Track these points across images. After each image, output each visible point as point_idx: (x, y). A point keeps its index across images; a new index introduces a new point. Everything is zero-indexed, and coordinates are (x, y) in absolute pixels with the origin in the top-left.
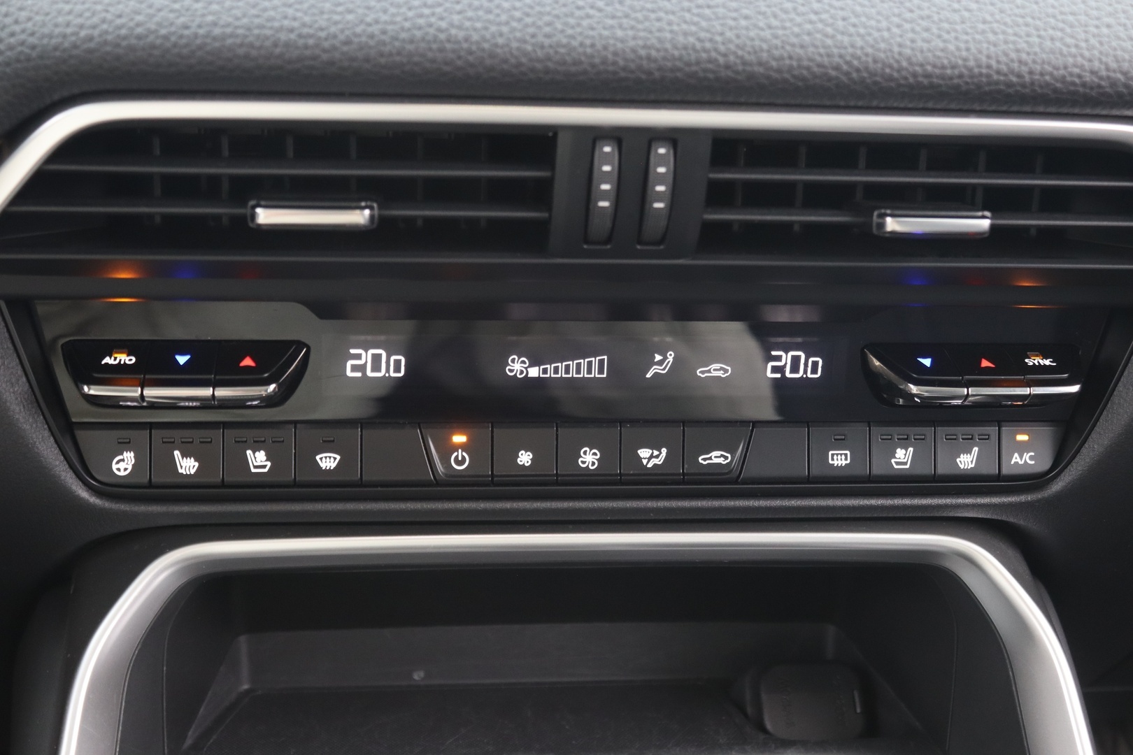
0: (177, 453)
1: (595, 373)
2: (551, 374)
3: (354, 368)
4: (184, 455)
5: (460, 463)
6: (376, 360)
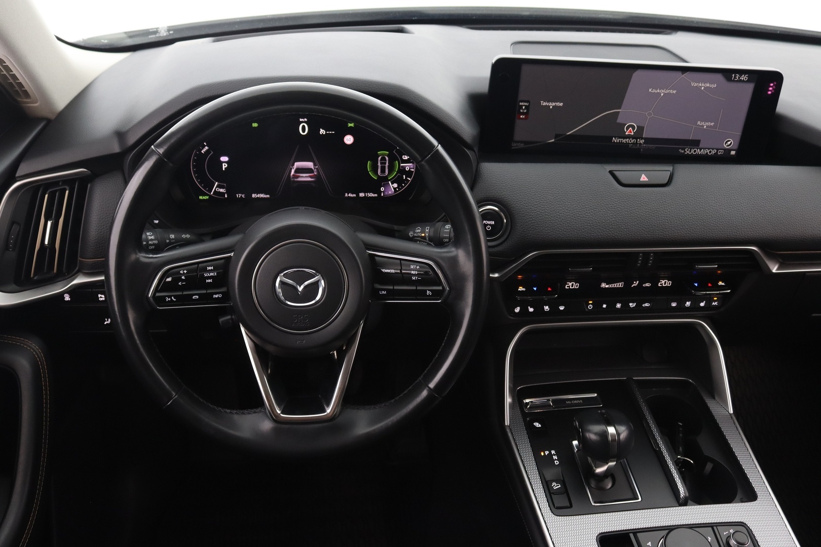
0: (529, 307)
1: (620, 286)
2: (611, 286)
3: (568, 287)
4: (531, 307)
5: (590, 307)
6: (573, 285)
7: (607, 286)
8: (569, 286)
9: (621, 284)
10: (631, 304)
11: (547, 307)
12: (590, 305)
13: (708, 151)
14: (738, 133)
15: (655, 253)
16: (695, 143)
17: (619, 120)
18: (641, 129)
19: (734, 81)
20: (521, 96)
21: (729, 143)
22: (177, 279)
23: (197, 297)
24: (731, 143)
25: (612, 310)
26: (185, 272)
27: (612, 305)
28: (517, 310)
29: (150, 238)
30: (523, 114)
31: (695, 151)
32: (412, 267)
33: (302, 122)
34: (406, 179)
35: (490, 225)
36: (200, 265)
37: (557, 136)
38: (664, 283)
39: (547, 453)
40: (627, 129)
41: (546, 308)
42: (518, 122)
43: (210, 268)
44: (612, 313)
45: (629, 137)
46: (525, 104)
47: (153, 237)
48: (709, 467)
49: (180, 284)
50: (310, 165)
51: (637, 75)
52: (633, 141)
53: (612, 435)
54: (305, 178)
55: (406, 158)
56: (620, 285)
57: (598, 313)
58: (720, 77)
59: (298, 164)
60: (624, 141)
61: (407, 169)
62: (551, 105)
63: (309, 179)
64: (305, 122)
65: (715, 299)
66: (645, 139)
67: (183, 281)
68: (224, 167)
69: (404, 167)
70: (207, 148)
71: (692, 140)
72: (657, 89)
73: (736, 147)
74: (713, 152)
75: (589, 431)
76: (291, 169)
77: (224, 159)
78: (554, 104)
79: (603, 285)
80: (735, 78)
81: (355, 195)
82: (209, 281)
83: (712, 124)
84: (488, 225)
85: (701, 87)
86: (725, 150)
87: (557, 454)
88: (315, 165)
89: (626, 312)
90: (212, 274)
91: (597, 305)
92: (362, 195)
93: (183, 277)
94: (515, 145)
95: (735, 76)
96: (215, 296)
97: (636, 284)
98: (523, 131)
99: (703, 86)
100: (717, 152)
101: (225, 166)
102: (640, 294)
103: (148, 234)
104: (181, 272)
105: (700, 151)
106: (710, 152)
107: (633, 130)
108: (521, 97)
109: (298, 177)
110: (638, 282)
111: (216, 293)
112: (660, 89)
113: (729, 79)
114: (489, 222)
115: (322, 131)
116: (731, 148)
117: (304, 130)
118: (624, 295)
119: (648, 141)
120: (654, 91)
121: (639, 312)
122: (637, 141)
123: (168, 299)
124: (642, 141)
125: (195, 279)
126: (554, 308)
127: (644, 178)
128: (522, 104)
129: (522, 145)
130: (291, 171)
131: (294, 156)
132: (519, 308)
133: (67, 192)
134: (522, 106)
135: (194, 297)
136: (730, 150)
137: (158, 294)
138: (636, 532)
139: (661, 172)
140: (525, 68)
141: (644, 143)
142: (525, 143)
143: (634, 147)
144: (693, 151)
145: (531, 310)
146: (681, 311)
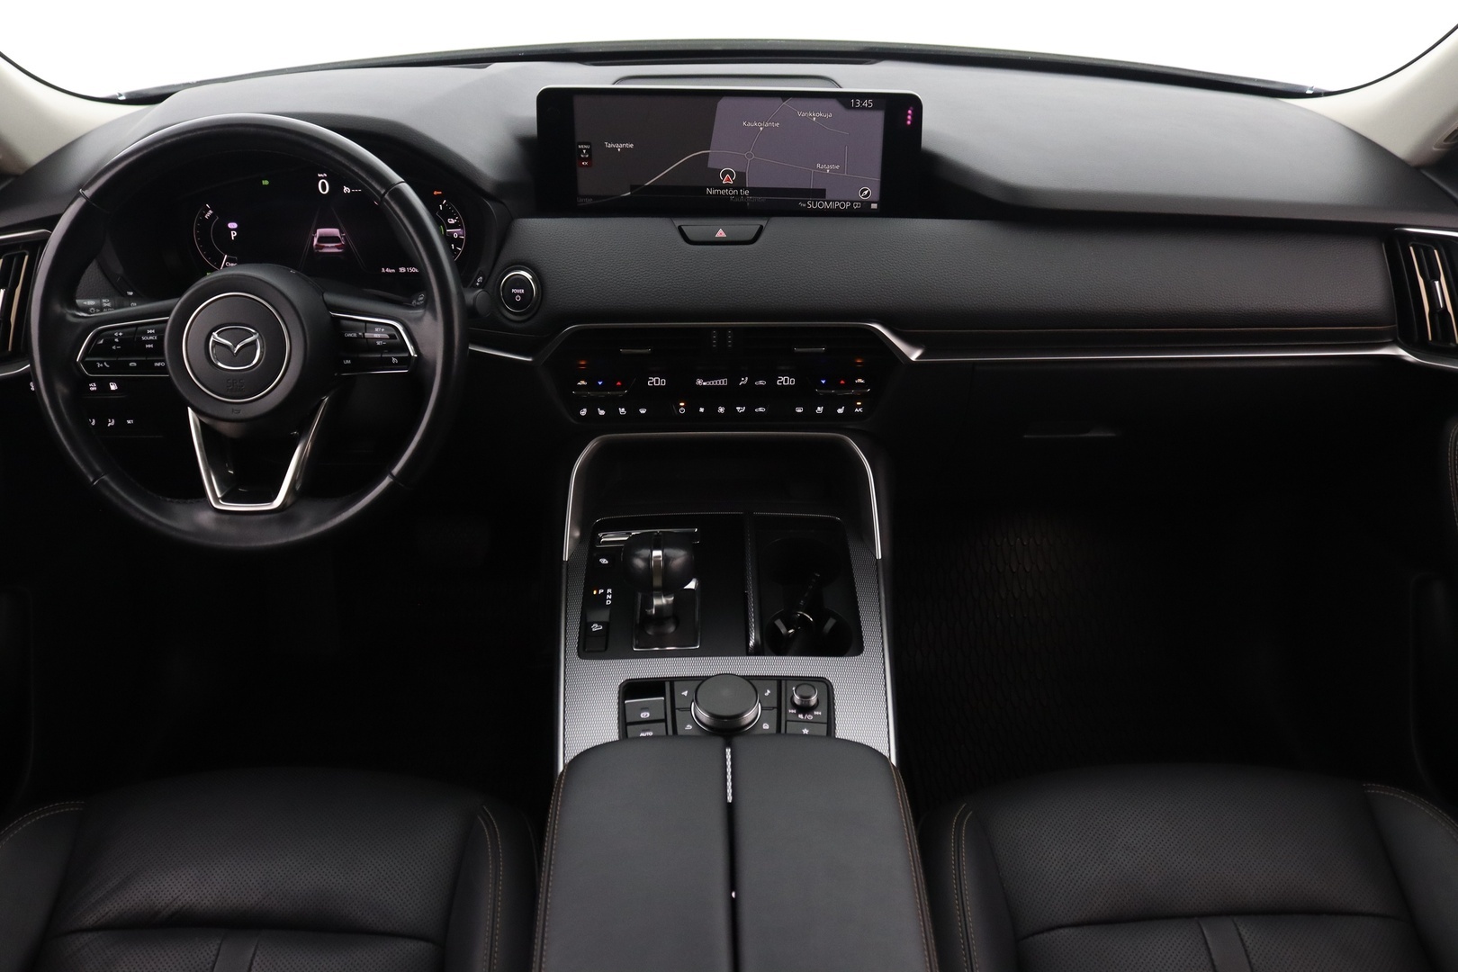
0: (599, 409)
1: (723, 384)
2: (710, 384)
3: (651, 383)
4: (601, 409)
5: (682, 411)
6: (657, 381)
7: (704, 384)
8: (653, 383)
9: (723, 380)
10: (738, 408)
11: (623, 409)
12: (682, 409)
13: (839, 204)
14: (877, 179)
15: (734, 329)
16: (820, 194)
17: (711, 164)
18: (741, 176)
19: (854, 108)
20: (579, 137)
21: (866, 192)
22: (110, 342)
23: (135, 364)
24: (869, 192)
25: (712, 417)
26: (121, 334)
27: (712, 409)
28: (584, 412)
29: (105, 305)
30: (585, 159)
31: (821, 205)
32: (377, 330)
33: (322, 178)
34: (456, 250)
35: (519, 294)
36: (140, 328)
37: (632, 188)
38: (784, 381)
39: (601, 591)
40: (724, 176)
41: (622, 411)
42: (580, 170)
43: (151, 331)
44: (712, 420)
45: (727, 187)
46: (586, 147)
47: (109, 305)
48: (830, 624)
49: (114, 347)
50: (335, 232)
51: (723, 103)
52: (734, 192)
53: (657, 562)
54: (331, 248)
55: (452, 221)
56: (723, 382)
57: (692, 420)
58: (834, 103)
59: (320, 231)
60: (722, 192)
61: (456, 236)
62: (619, 147)
63: (336, 250)
64: (324, 178)
65: (859, 403)
66: (749, 189)
67: (117, 344)
68: (233, 236)
69: (452, 234)
70: (211, 212)
71: (813, 189)
72: (753, 123)
73: (877, 198)
74: (847, 205)
75: (638, 556)
76: (313, 238)
77: (233, 225)
78: (622, 146)
79: (699, 382)
80: (855, 104)
81: (393, 271)
82: (149, 346)
83: (837, 167)
84: (517, 294)
85: (812, 117)
86: (862, 202)
87: (613, 594)
88: (341, 232)
89: (731, 420)
90: (151, 338)
91: (691, 408)
92: (402, 270)
93: (116, 340)
94: (581, 200)
95: (855, 102)
96: (156, 364)
97: (744, 381)
98: (589, 182)
99: (814, 116)
100: (852, 205)
101: (234, 234)
102: (751, 395)
103: (104, 301)
104: (116, 334)
105: (828, 204)
106: (842, 205)
107: (732, 177)
108: (578, 139)
109: (323, 247)
110: (747, 378)
111: (158, 361)
112: (757, 122)
113: (848, 106)
114: (518, 291)
115: (346, 190)
116: (871, 200)
117: (324, 189)
118: (730, 395)
119: (754, 191)
120: (749, 124)
121: (750, 420)
122: (739, 192)
123: (99, 365)
124: (746, 193)
125: (132, 344)
126: (632, 411)
127: (721, 234)
128: (582, 147)
129: (589, 201)
130: (313, 241)
131: (315, 222)
132: (585, 410)
133: (27, 257)
134: (582, 149)
135: (131, 364)
136: (870, 203)
137: (87, 359)
138: (672, 680)
139: (747, 227)
140: (578, 101)
141: (750, 195)
142: (595, 198)
143: (737, 200)
144: (818, 204)
145: (602, 412)
146: (809, 420)
